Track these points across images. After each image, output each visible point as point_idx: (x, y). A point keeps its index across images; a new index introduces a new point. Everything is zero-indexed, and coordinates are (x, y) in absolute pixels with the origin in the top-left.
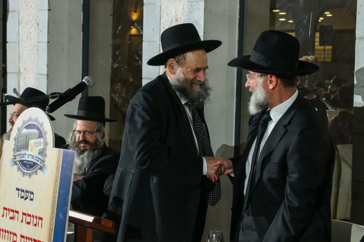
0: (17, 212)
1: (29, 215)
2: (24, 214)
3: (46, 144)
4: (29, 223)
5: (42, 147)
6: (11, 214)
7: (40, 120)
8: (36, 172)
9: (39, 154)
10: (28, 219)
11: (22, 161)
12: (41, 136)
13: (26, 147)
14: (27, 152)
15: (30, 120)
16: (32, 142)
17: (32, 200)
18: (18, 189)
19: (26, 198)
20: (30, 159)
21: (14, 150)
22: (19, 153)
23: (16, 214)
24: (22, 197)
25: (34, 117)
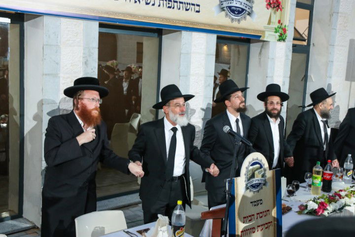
0: (253, 215)
1: (261, 213)
2: (257, 214)
4: (261, 217)
5: (263, 172)
6: (250, 218)
7: (260, 158)
8: (262, 188)
9: (262, 177)
10: (261, 215)
13: (253, 176)
14: (254, 179)
15: (253, 160)
16: (256, 172)
17: (261, 204)
18: (251, 203)
19: (258, 204)
20: (257, 182)
21: (245, 181)
22: (249, 182)
23: (253, 217)
24: (255, 205)
25: (255, 158)
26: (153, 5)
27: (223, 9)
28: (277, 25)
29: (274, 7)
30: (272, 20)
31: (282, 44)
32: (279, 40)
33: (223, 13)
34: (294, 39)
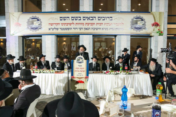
3: (83, 60)
10: (81, 69)
11: (79, 62)
12: (82, 59)
13: (79, 60)
15: (80, 57)
16: (80, 60)
17: (82, 66)
18: (78, 65)
21: (77, 61)
24: (80, 66)
26: (108, 30)
27: (132, 28)
28: (157, 31)
29: (155, 26)
30: (155, 29)
31: (161, 36)
32: (160, 35)
33: (133, 29)
34: (167, 35)
